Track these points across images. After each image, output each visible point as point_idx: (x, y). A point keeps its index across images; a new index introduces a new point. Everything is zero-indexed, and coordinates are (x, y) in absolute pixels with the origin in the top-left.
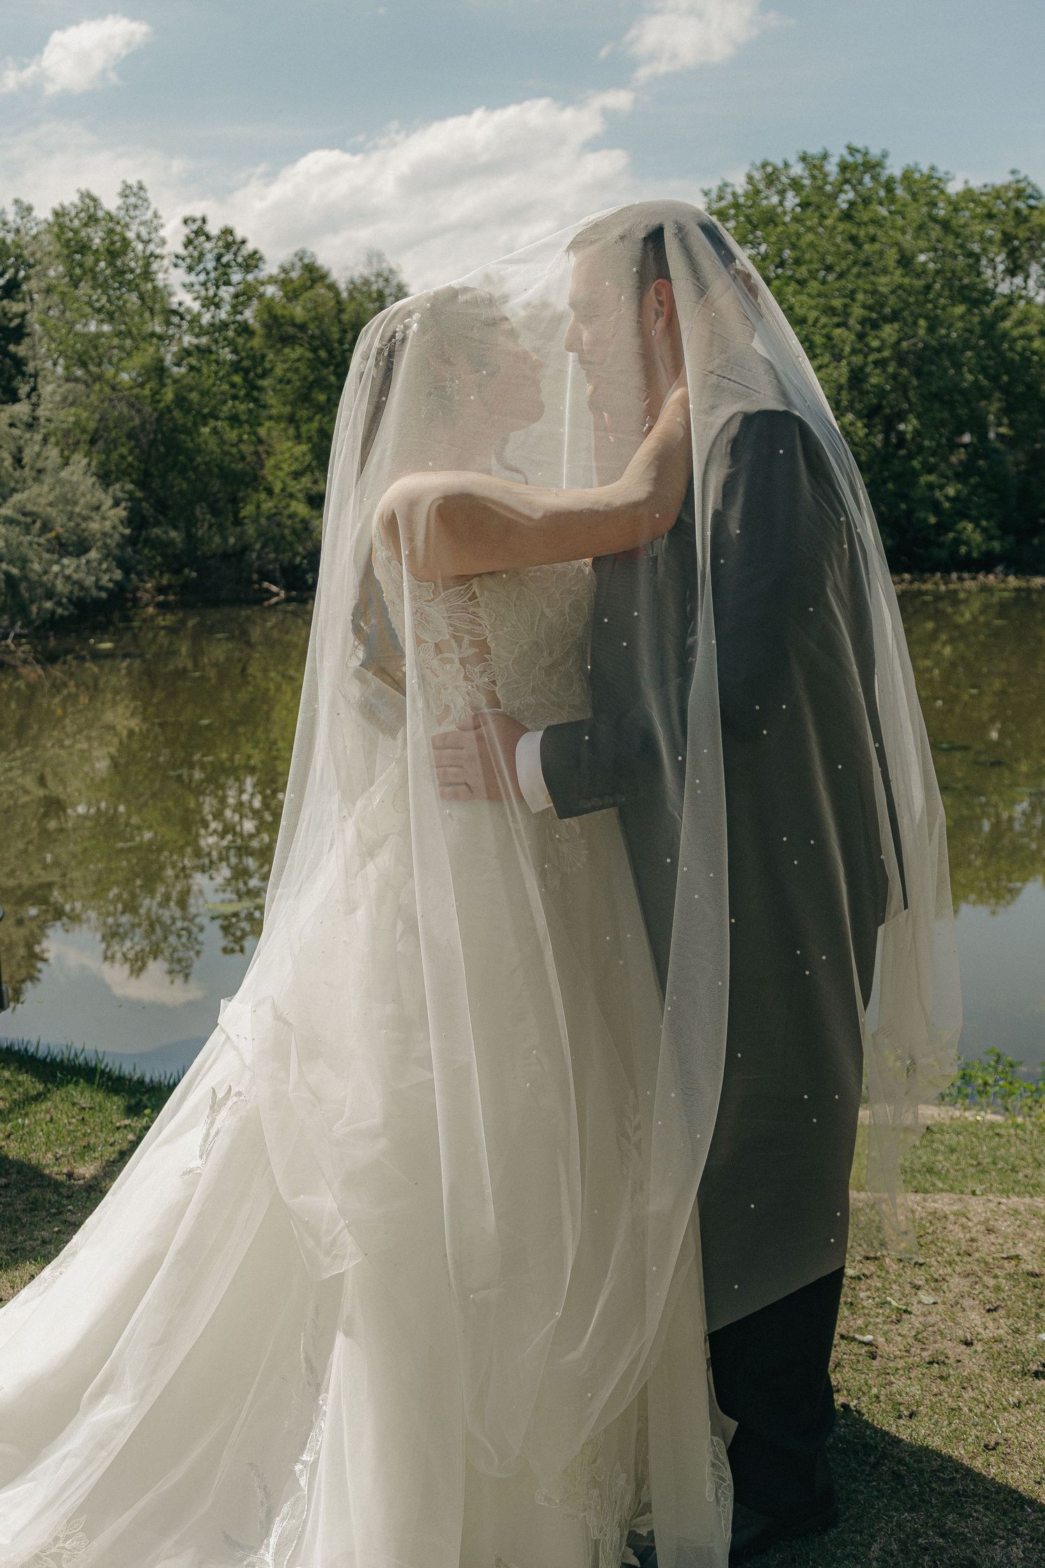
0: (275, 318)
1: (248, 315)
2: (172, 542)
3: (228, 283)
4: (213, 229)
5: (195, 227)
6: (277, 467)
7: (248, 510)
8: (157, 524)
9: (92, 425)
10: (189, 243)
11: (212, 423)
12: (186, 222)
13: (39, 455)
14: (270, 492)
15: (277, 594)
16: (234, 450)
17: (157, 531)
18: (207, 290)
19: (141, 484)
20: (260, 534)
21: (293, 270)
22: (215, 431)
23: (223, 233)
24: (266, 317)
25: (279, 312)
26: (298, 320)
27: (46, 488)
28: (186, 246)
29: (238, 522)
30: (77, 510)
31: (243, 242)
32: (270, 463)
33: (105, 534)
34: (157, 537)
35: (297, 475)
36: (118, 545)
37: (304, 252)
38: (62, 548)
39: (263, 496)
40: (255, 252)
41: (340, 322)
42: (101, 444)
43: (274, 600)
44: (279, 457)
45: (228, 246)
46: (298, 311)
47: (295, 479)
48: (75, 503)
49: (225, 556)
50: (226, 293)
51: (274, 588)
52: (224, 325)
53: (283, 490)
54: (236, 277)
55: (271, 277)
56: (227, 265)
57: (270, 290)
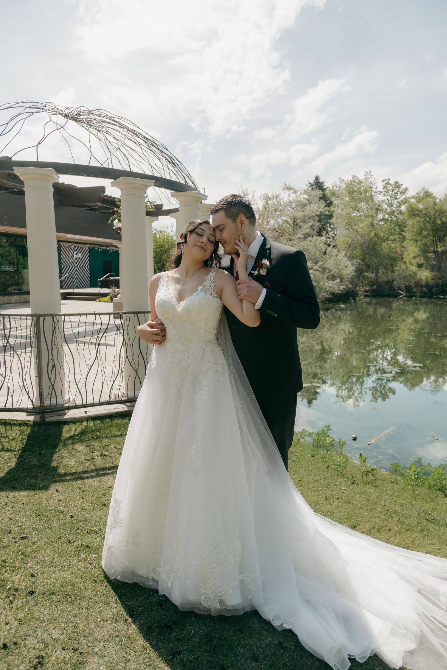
0: (412, 208)
1: (403, 208)
2: (371, 277)
3: (396, 199)
4: (392, 182)
5: (386, 182)
6: (408, 255)
7: (396, 268)
8: (367, 272)
9: (350, 242)
10: (385, 187)
11: (386, 242)
12: (383, 181)
13: (331, 251)
14: (405, 263)
15: (402, 294)
16: (394, 250)
17: (366, 274)
18: (389, 201)
19: (363, 260)
20: (398, 276)
21: (421, 193)
22: (388, 244)
23: (395, 183)
24: (409, 208)
25: (414, 206)
26: (419, 209)
27: (332, 261)
28: (384, 189)
29: (393, 272)
30: (340, 267)
31: (401, 185)
32: (406, 254)
33: (348, 274)
34: (367, 275)
35: (415, 258)
36: (351, 278)
37: (425, 188)
38: (333, 278)
39: (402, 264)
40: (406, 188)
41: (434, 209)
42: (351, 248)
43: (401, 296)
44: (410, 252)
45: (396, 187)
46: (421, 206)
47: (414, 259)
48: (340, 265)
49: (387, 282)
50: (395, 202)
51: (402, 292)
52: (394, 212)
53: (409, 262)
54: (398, 197)
55: (413, 196)
56: (396, 193)
57: (412, 200)
